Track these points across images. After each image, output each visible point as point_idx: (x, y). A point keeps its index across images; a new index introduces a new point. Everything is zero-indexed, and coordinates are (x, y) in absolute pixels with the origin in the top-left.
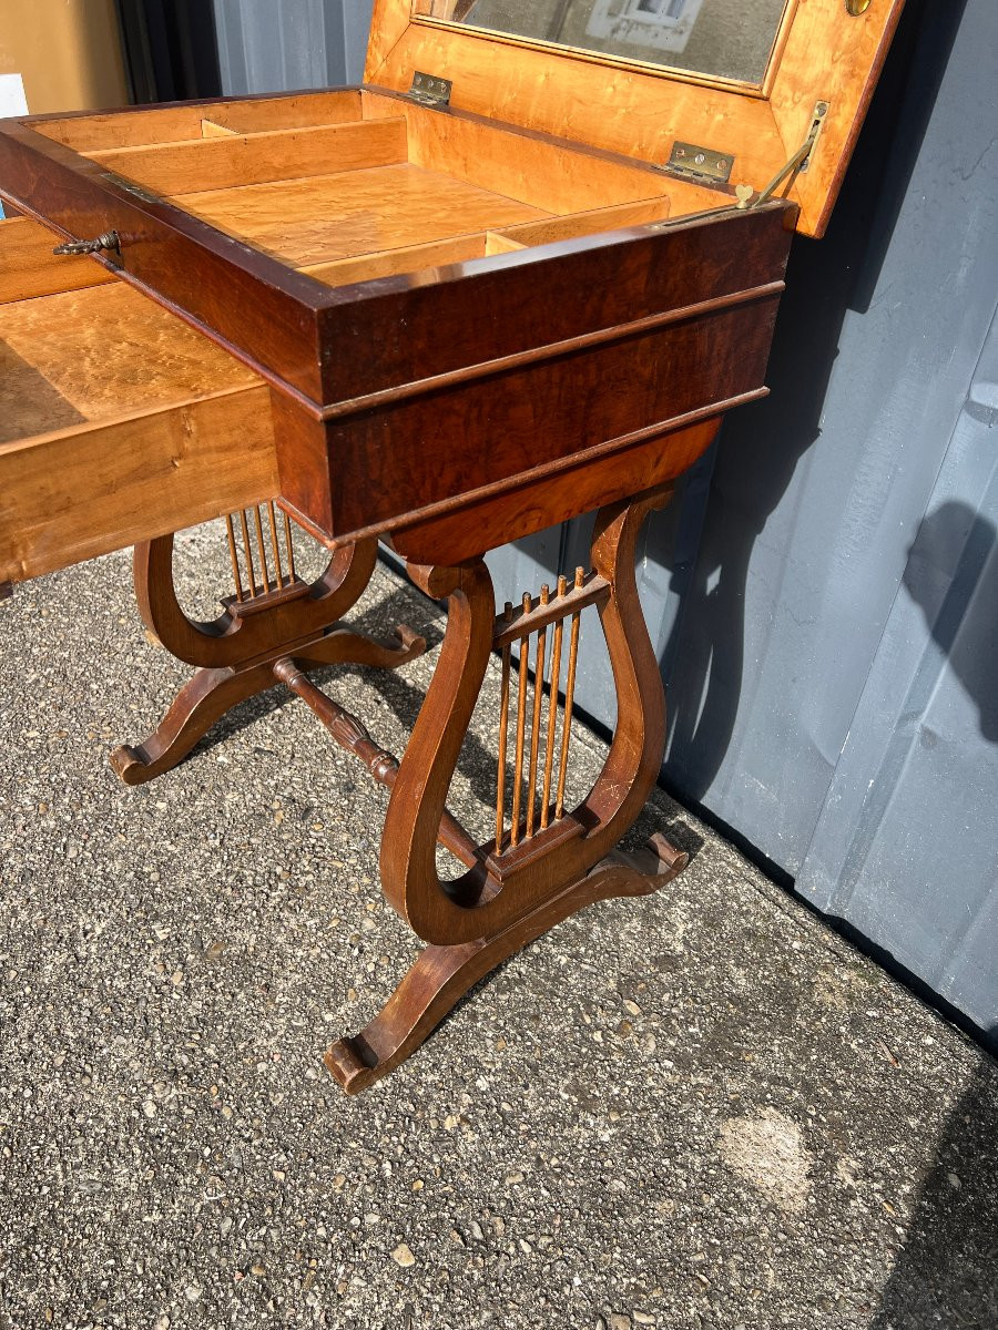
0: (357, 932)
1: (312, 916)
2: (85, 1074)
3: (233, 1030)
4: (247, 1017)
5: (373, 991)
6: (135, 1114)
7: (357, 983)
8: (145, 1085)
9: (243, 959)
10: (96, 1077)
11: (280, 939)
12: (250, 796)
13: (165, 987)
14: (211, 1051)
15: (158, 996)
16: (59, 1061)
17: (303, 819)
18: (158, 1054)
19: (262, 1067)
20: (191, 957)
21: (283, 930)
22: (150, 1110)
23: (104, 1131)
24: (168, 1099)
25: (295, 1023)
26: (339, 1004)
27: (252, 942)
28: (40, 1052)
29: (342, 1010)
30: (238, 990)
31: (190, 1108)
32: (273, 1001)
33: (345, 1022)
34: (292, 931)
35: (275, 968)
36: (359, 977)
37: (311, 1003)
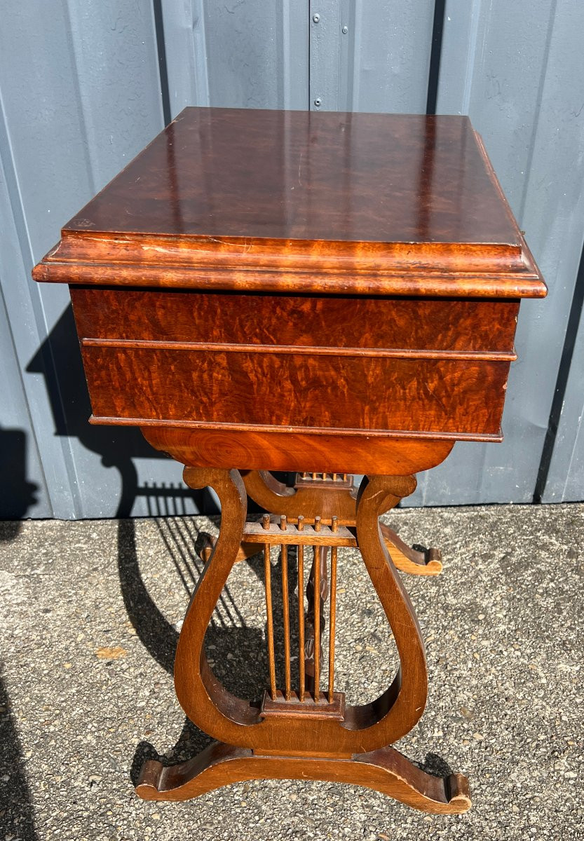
0: (489, 650)
1: (465, 663)
2: (532, 798)
3: (532, 723)
4: (526, 714)
5: (535, 658)
6: (572, 782)
7: (525, 662)
8: (553, 773)
9: (480, 702)
10: (536, 794)
11: (474, 682)
12: (341, 657)
13: (483, 744)
14: (542, 737)
15: (488, 749)
16: (516, 809)
17: (380, 640)
18: (533, 761)
19: (564, 718)
20: (465, 725)
21: (469, 679)
22: (572, 775)
23: (577, 799)
24: (567, 765)
25: (541, 696)
26: (537, 674)
27: (471, 695)
28: (503, 817)
29: (541, 674)
30: (504, 712)
31: (578, 757)
32: (519, 700)
33: (551, 676)
34: (471, 675)
35: (496, 691)
36: (522, 660)
37: (530, 684)
